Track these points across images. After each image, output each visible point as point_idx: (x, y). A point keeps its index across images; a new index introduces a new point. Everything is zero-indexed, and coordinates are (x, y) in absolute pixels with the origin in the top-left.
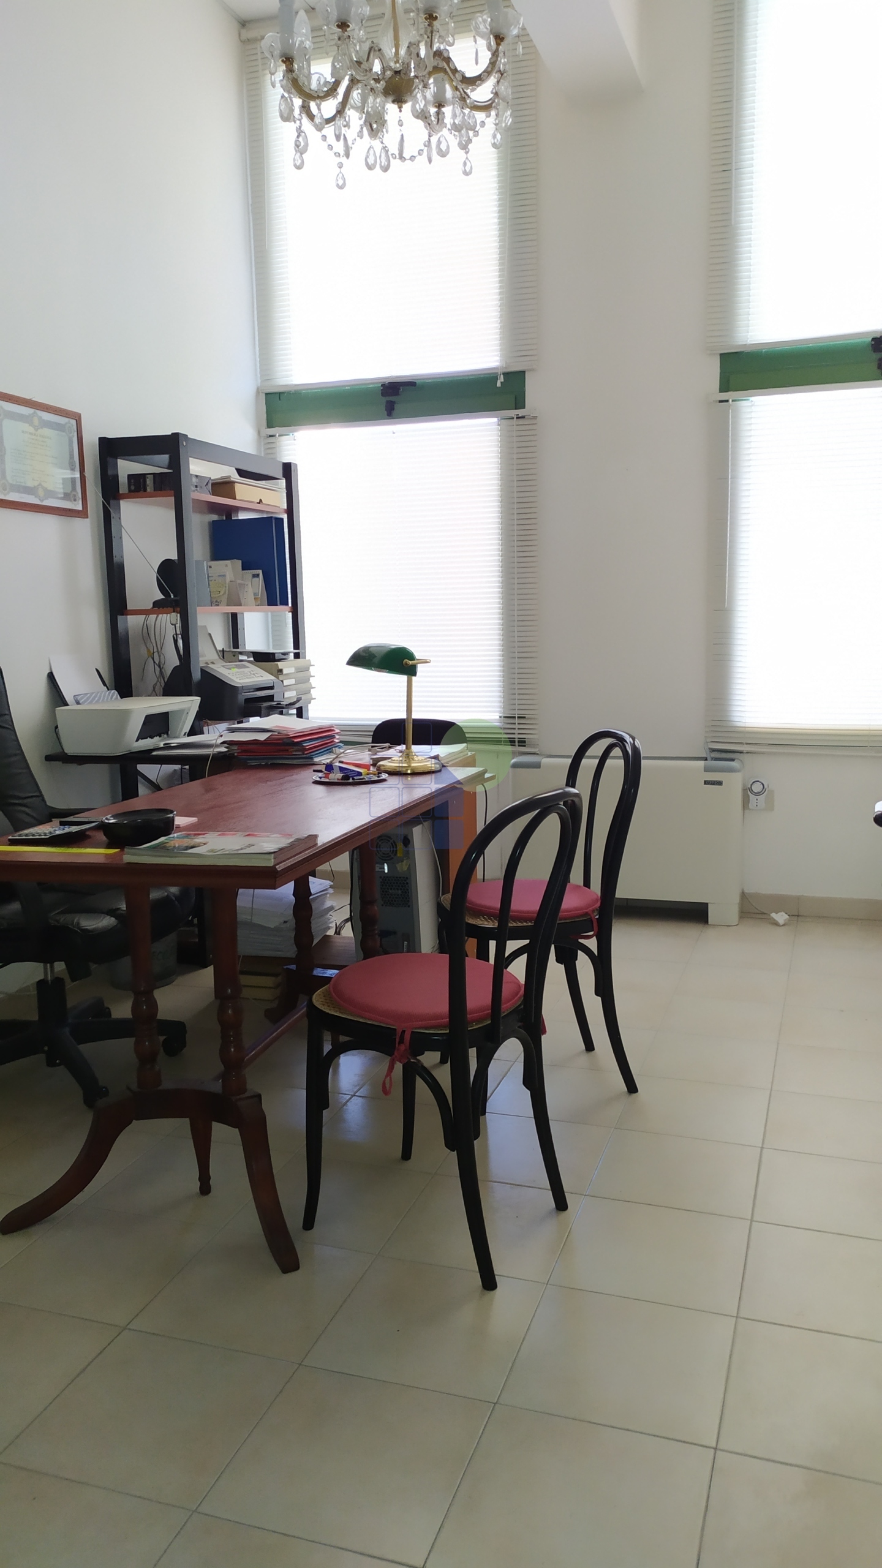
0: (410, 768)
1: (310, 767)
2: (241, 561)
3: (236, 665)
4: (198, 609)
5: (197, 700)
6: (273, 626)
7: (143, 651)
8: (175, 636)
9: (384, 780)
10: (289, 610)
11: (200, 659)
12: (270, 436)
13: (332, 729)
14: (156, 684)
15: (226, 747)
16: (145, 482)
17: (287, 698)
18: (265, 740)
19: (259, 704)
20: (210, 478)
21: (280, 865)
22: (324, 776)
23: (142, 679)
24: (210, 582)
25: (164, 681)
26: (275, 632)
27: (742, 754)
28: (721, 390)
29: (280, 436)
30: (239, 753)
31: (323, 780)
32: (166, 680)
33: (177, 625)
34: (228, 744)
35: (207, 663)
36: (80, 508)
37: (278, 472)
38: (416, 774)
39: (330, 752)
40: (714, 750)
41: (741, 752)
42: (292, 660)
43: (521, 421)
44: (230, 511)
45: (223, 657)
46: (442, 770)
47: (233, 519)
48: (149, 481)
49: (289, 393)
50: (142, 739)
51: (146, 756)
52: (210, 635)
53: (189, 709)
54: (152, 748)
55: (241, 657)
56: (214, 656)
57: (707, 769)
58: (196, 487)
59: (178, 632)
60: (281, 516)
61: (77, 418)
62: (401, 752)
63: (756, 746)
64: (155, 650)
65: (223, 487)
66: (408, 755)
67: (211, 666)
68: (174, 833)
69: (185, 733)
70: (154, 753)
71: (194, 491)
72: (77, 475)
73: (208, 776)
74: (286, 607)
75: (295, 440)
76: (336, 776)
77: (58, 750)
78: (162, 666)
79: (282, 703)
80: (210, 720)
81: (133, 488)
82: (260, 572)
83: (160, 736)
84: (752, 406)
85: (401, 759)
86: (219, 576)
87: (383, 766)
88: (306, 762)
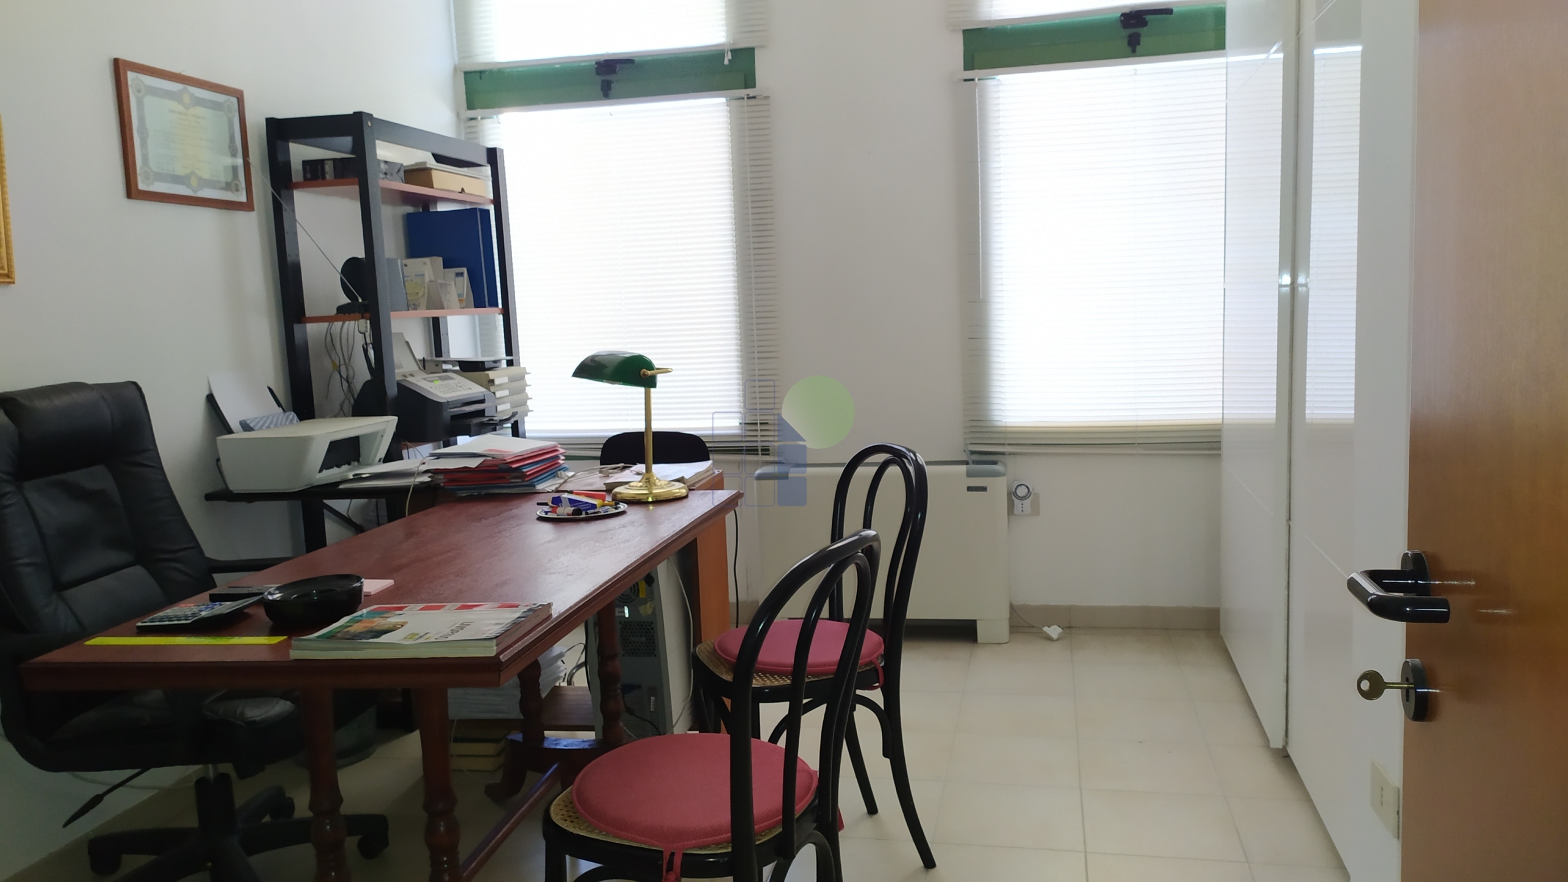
0: (651, 496)
1: (532, 496)
2: (441, 259)
3: (440, 377)
4: (392, 313)
5: (394, 419)
6: (480, 330)
7: (327, 363)
8: (365, 346)
9: (623, 513)
10: (499, 312)
11: (397, 371)
12: (472, 119)
13: (556, 448)
14: (343, 402)
15: (429, 477)
16: (323, 169)
17: (501, 412)
18: (476, 467)
19: (468, 421)
20: (402, 165)
21: (506, 653)
22: (550, 510)
23: (327, 397)
24: (406, 283)
25: (353, 398)
26: (483, 336)
27: (1003, 456)
28: (966, 69)
29: (482, 118)
30: (445, 482)
31: (550, 515)
32: (356, 396)
33: (366, 334)
34: (432, 473)
35: (405, 376)
36: (243, 198)
37: (482, 158)
38: (660, 502)
39: (555, 476)
40: (973, 453)
41: (1003, 454)
42: (504, 368)
43: (752, 102)
44: (427, 202)
45: (425, 369)
46: (689, 495)
47: (431, 210)
48: (329, 168)
49: (491, 72)
50: (326, 469)
51: (333, 490)
52: (407, 343)
53: (384, 431)
54: (339, 480)
55: (445, 367)
56: (413, 367)
57: (969, 474)
58: (386, 174)
59: (368, 341)
60: (486, 207)
61: (239, 96)
62: (638, 474)
63: (1016, 447)
64: (342, 362)
65: (418, 174)
66: (648, 480)
67: (410, 379)
68: (361, 609)
69: (380, 459)
70: (341, 487)
71: (383, 179)
72: (240, 161)
73: (409, 514)
74: (494, 309)
75: (499, 123)
76: (566, 510)
77: (219, 487)
78: (350, 381)
79: (495, 418)
80: (410, 442)
81: (309, 176)
82: (465, 270)
83: (349, 464)
84: (998, 85)
85: (641, 484)
86: (416, 275)
87: (620, 493)
88: (528, 493)
